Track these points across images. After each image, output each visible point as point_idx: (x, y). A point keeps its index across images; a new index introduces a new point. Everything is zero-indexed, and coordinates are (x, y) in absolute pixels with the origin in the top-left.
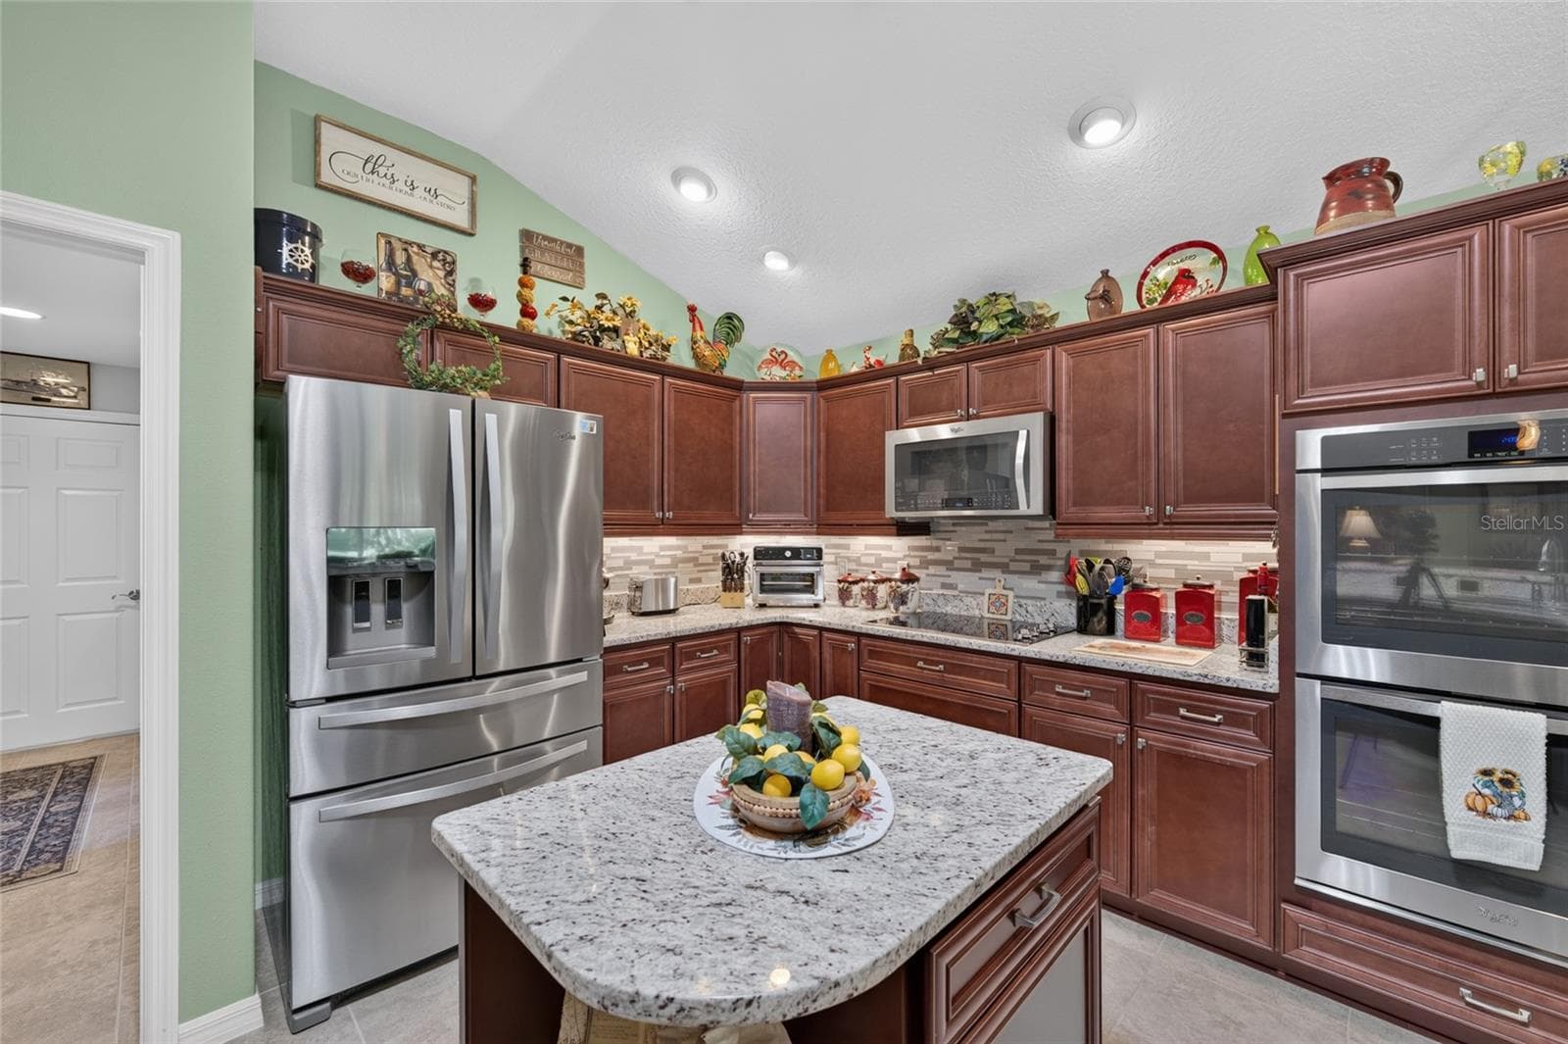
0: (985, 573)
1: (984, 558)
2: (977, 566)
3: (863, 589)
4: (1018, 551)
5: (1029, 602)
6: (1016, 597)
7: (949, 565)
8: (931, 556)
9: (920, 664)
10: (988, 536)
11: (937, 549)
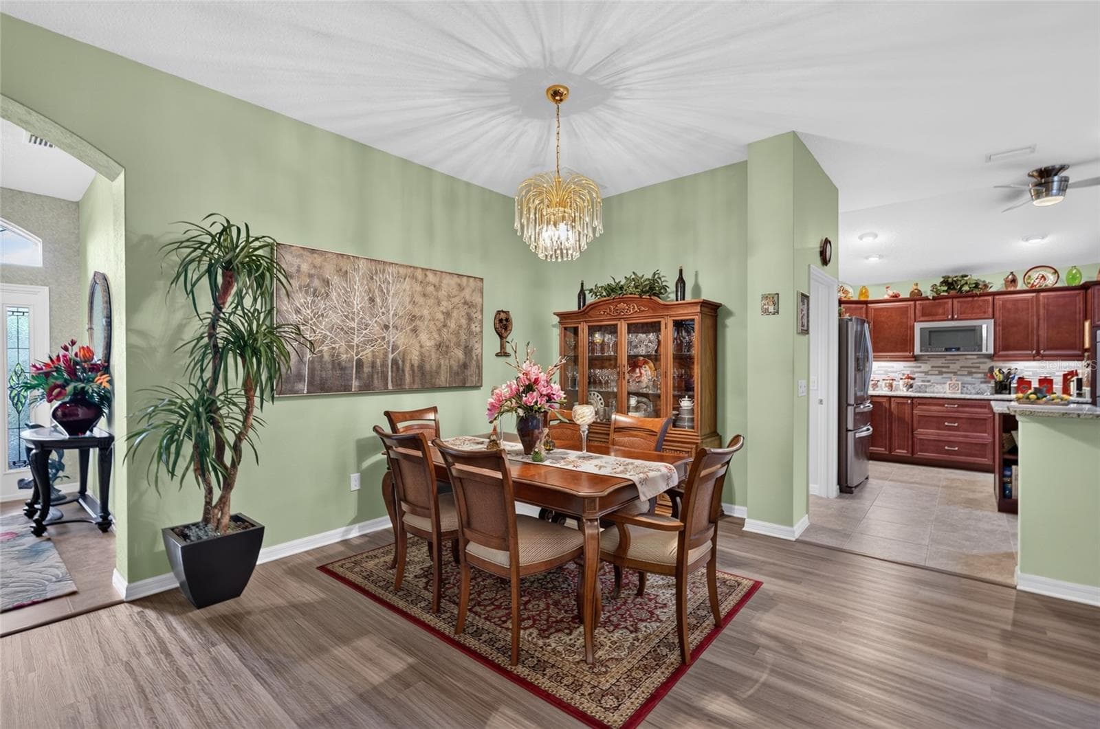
0: (945, 375)
1: (944, 370)
2: (941, 373)
3: (886, 384)
4: (961, 367)
5: (970, 386)
6: (962, 384)
7: (926, 373)
8: (915, 370)
9: (946, 405)
10: (947, 362)
11: (920, 367)
